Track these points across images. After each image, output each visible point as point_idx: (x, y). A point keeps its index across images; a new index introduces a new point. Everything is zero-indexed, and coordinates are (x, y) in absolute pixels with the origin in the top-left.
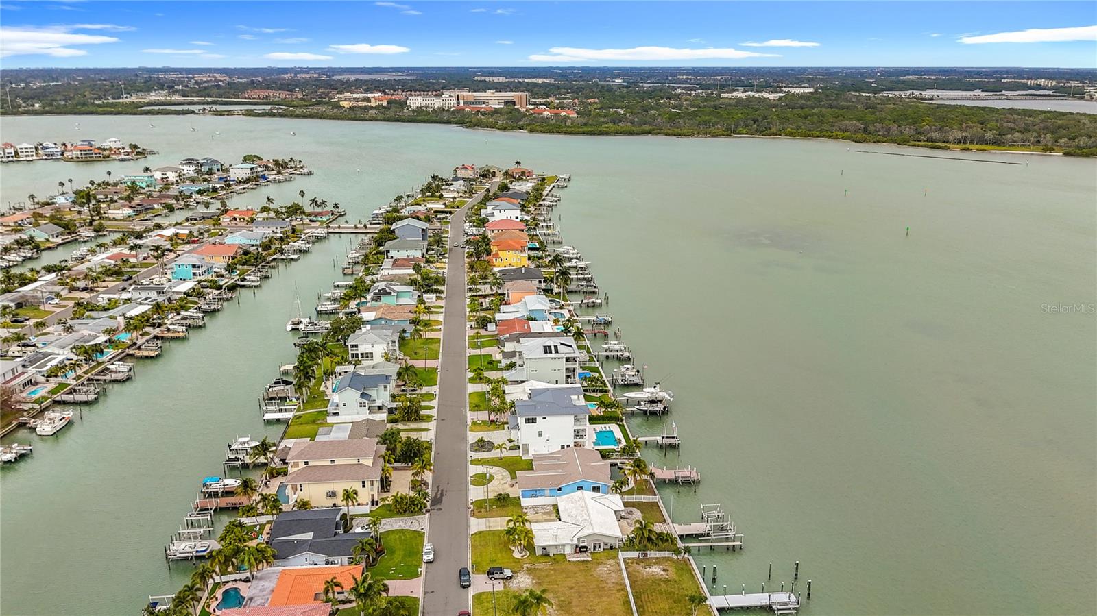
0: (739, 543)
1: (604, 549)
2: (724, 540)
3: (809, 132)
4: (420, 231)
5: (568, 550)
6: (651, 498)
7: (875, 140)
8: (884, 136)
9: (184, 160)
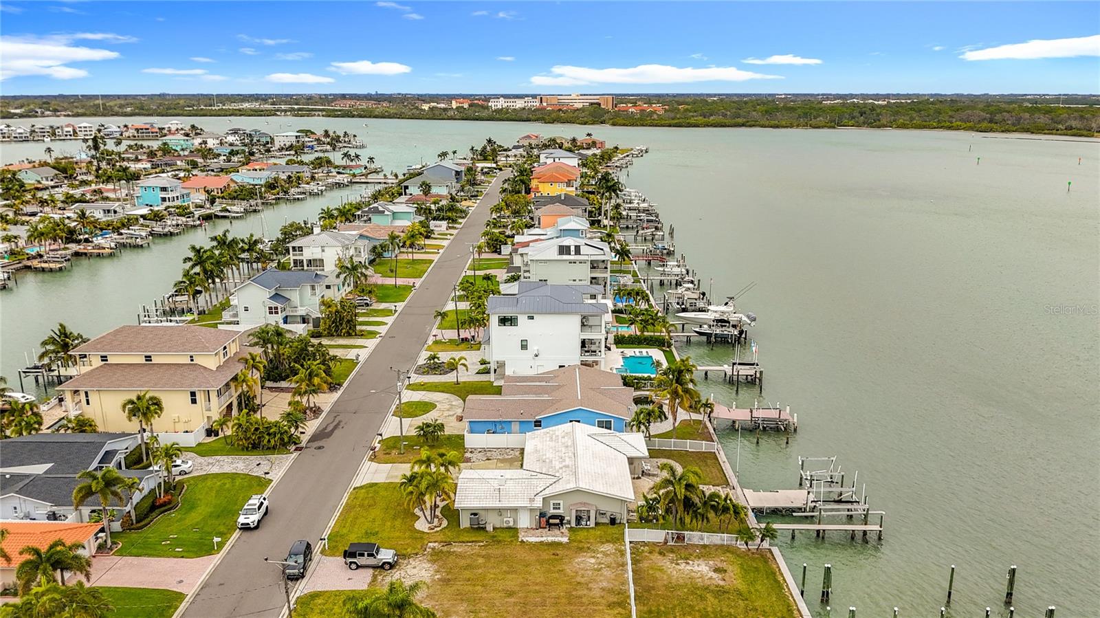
0: (877, 528)
1: (597, 524)
2: (844, 520)
3: (925, 123)
4: (454, 173)
5: (524, 521)
6: (704, 446)
7: (1003, 129)
8: (1014, 125)
9: (230, 130)
